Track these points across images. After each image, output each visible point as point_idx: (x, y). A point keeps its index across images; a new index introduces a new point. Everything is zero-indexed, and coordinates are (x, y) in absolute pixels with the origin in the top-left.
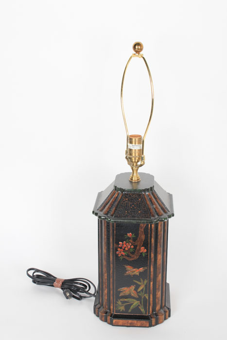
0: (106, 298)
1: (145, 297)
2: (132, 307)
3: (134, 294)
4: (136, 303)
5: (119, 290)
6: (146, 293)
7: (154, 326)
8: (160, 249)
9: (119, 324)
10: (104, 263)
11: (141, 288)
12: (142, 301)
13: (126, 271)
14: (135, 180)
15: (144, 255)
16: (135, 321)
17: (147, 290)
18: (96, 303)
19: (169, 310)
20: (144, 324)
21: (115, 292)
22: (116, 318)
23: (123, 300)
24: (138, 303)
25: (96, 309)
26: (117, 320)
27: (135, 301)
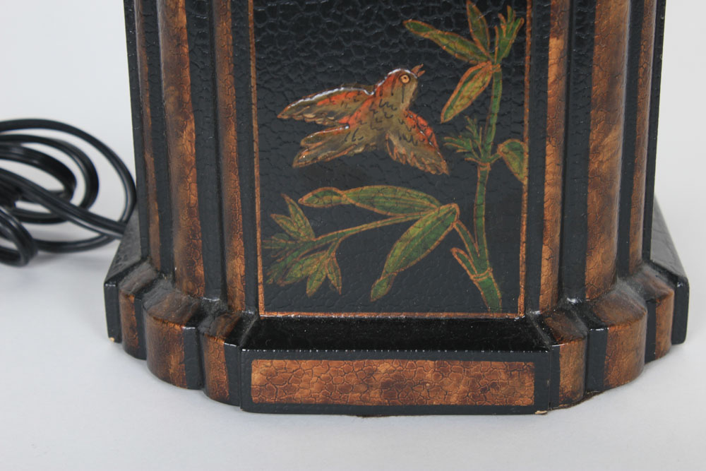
0: (194, 199)
1: (501, 166)
2: (398, 250)
3: (410, 143)
4: (429, 219)
5: (284, 115)
6: (508, 129)
7: (571, 401)
9: (300, 396)
12: (480, 199)
16: (425, 368)
17: (522, 105)
18: (128, 263)
19: (676, 290)
20: (494, 385)
21: (256, 133)
22: (269, 347)
23: (326, 199)
24: (442, 221)
25: (122, 300)
26: (276, 362)
27: (424, 209)
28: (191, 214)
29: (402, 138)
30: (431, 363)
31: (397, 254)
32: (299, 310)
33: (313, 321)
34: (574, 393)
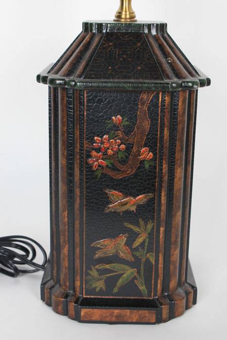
0: (67, 265)
1: (147, 260)
2: (120, 280)
3: (124, 253)
4: (129, 273)
5: (92, 245)
6: (150, 250)
7: (165, 321)
8: (180, 156)
10: (62, 187)
11: (140, 240)
12: (142, 268)
13: (109, 202)
14: (126, 18)
15: (147, 166)
16: (127, 312)
17: (153, 244)
19: (194, 290)
20: (145, 317)
21: (84, 250)
23: (102, 267)
24: (132, 273)
25: (45, 290)
26: (88, 310)
27: (127, 270)
28: (66, 269)
29: (122, 252)
31: (120, 282)
32: (94, 295)
33: (98, 298)
34: (166, 319)
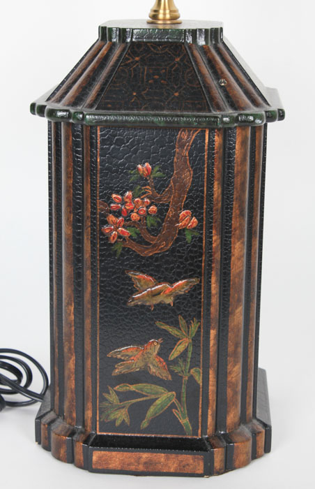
9: (111, 466)
18: (45, 412)
22: (100, 446)
30: (163, 455)
